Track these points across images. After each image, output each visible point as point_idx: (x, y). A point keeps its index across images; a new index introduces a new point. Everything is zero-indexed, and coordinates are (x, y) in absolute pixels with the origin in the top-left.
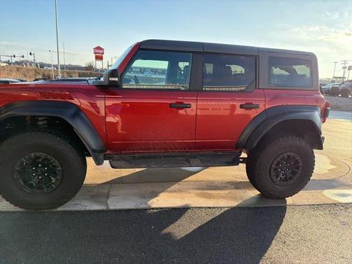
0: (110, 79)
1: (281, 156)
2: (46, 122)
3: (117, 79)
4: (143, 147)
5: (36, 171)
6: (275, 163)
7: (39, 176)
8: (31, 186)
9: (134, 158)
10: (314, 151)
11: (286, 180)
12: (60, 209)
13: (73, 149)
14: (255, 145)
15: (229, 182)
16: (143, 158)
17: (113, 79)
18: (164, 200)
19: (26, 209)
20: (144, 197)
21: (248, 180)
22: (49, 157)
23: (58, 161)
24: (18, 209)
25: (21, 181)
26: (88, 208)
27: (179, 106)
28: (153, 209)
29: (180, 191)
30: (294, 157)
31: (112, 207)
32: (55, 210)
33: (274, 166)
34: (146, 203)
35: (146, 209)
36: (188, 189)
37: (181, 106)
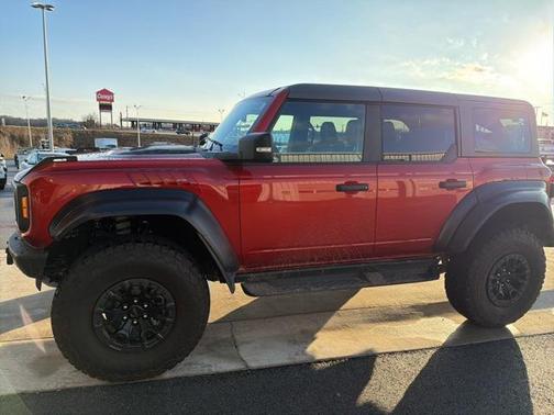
0: (258, 150)
1: (503, 261)
2: (128, 224)
3: (269, 150)
4: (295, 257)
5: (128, 312)
6: (494, 272)
7: (133, 320)
8: (121, 339)
9: (280, 276)
10: (545, 248)
11: (507, 297)
12: (168, 375)
13: (195, 269)
14: (466, 245)
15: (413, 307)
16: (295, 275)
17: (264, 150)
18: (329, 345)
19: (110, 380)
20: (295, 342)
21: (447, 300)
22: (155, 286)
23: (169, 290)
24: (95, 382)
25: (106, 333)
26: (214, 370)
27: (349, 188)
28: (320, 362)
29: (344, 326)
30: (519, 261)
31: (253, 365)
32: (158, 378)
33: (492, 277)
34: (304, 353)
35: (309, 364)
36: (357, 322)
37: (356, 187)
